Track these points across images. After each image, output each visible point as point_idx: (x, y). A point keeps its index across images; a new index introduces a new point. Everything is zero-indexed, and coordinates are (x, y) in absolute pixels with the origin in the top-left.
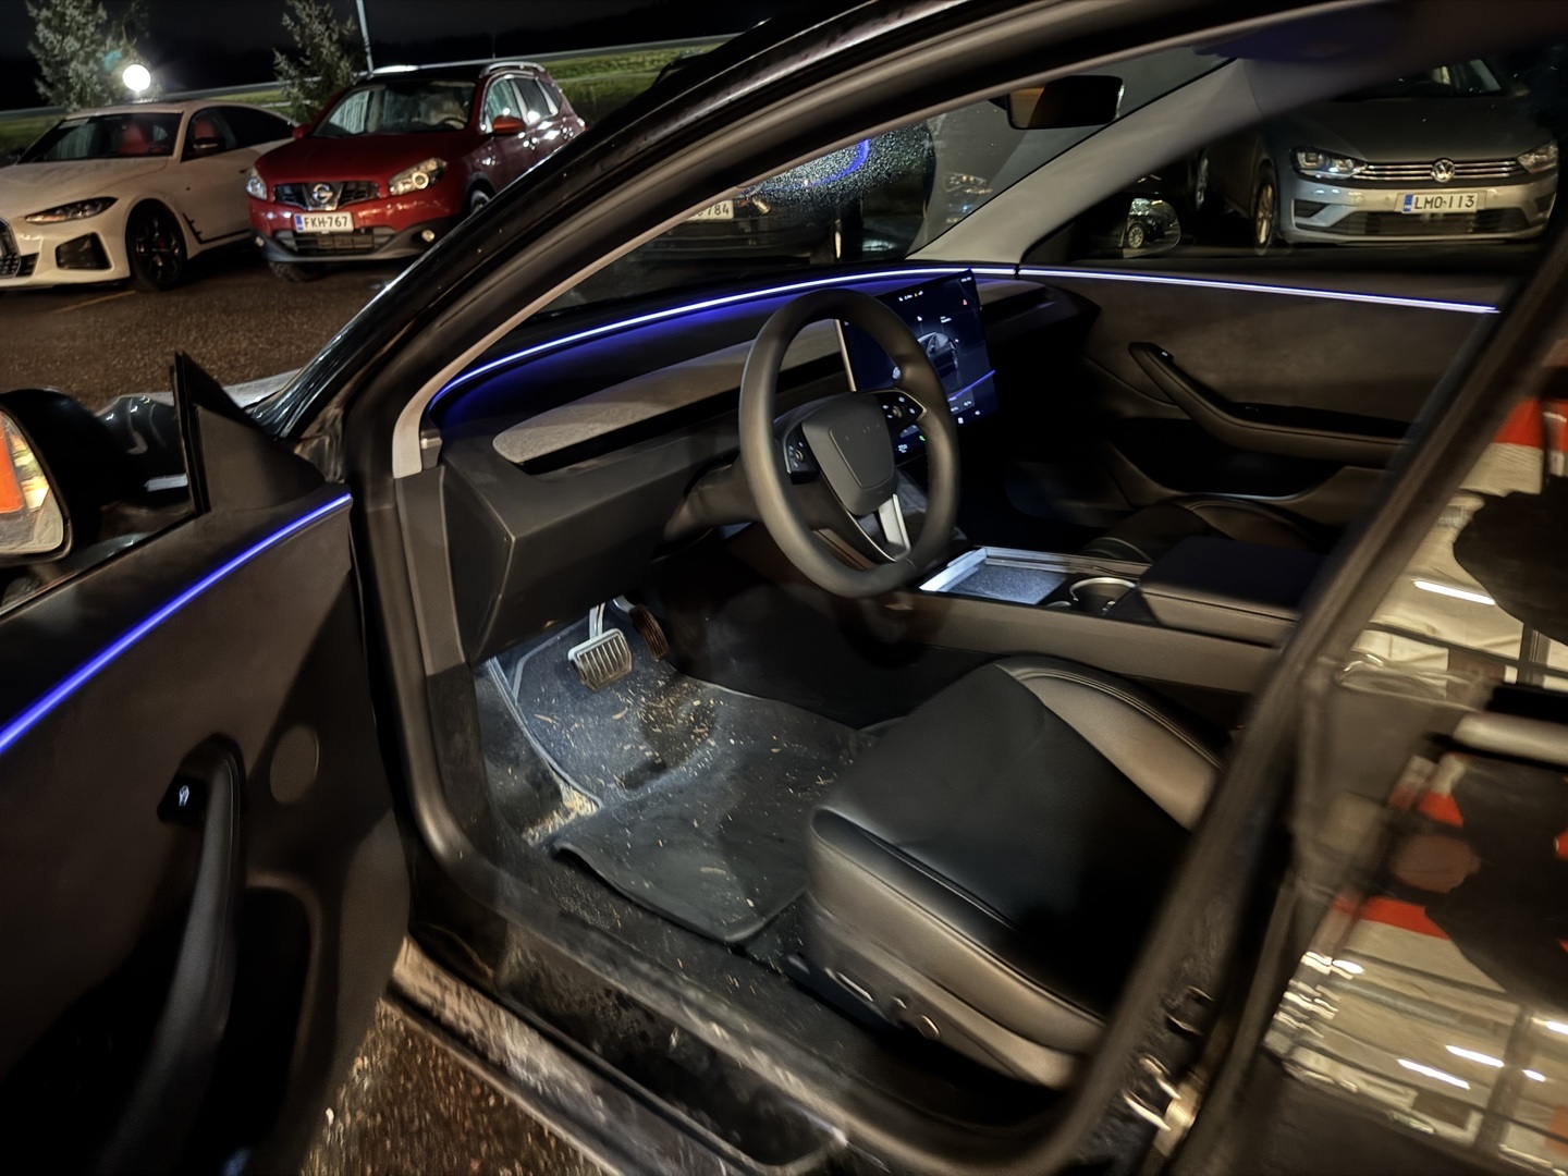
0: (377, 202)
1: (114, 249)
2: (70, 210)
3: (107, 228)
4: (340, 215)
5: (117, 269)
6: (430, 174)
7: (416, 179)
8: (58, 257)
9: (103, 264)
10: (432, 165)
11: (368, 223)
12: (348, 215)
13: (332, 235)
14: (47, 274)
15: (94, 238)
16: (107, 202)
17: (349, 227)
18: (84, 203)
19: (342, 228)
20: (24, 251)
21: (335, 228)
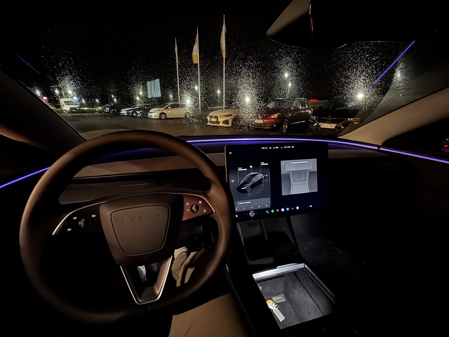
0: (268, 119)
1: (230, 122)
2: (226, 116)
3: (230, 119)
4: (261, 121)
5: (230, 125)
6: (278, 115)
7: (275, 116)
8: (223, 122)
9: (228, 124)
10: (279, 114)
11: (265, 122)
12: (263, 121)
13: (259, 123)
14: (221, 124)
15: (228, 120)
16: (231, 115)
17: (262, 123)
18: (228, 115)
19: (261, 123)
20: (219, 121)
21: (260, 122)
